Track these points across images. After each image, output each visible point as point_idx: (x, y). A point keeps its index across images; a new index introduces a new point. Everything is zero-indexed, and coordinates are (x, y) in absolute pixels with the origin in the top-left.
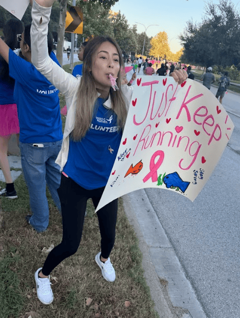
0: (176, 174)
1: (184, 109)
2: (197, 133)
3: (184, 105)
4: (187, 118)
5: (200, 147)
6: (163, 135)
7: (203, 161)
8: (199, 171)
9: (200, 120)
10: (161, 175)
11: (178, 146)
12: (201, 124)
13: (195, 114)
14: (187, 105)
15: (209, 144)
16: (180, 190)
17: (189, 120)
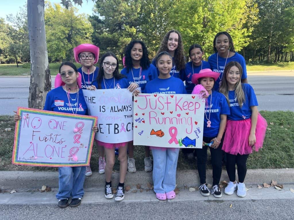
0: (187, 138)
1: (177, 106)
2: (187, 114)
3: (177, 105)
4: (180, 110)
5: (191, 119)
6: (172, 119)
7: (196, 123)
8: (197, 130)
9: (186, 108)
10: (179, 140)
11: (182, 123)
12: (187, 109)
13: (183, 106)
14: (178, 104)
15: (195, 114)
16: (193, 146)
17: (182, 110)
